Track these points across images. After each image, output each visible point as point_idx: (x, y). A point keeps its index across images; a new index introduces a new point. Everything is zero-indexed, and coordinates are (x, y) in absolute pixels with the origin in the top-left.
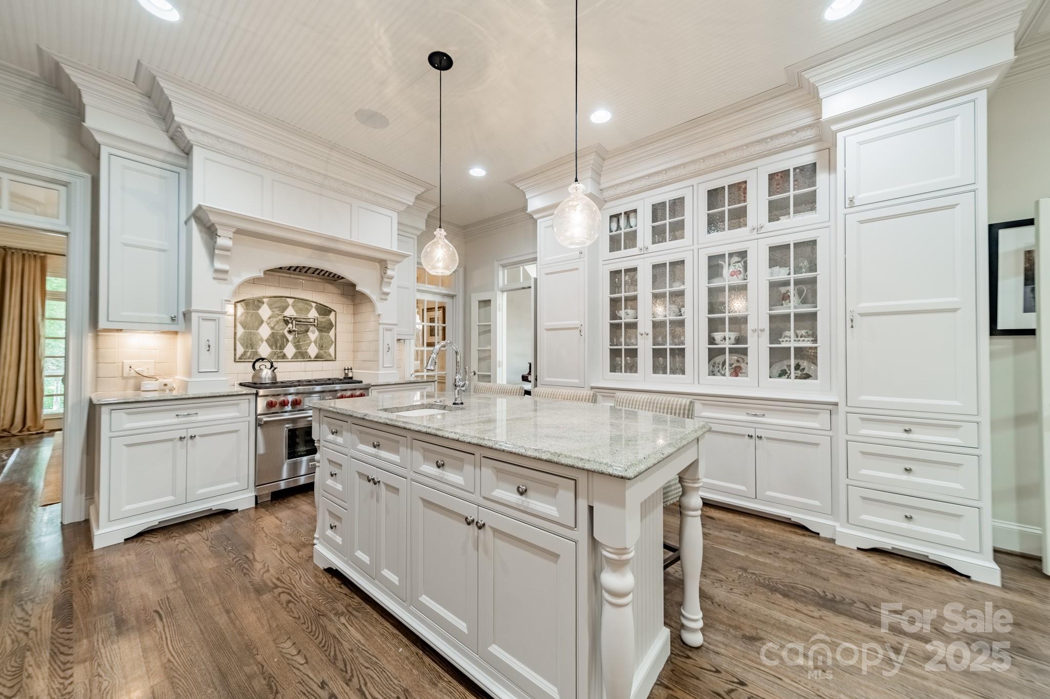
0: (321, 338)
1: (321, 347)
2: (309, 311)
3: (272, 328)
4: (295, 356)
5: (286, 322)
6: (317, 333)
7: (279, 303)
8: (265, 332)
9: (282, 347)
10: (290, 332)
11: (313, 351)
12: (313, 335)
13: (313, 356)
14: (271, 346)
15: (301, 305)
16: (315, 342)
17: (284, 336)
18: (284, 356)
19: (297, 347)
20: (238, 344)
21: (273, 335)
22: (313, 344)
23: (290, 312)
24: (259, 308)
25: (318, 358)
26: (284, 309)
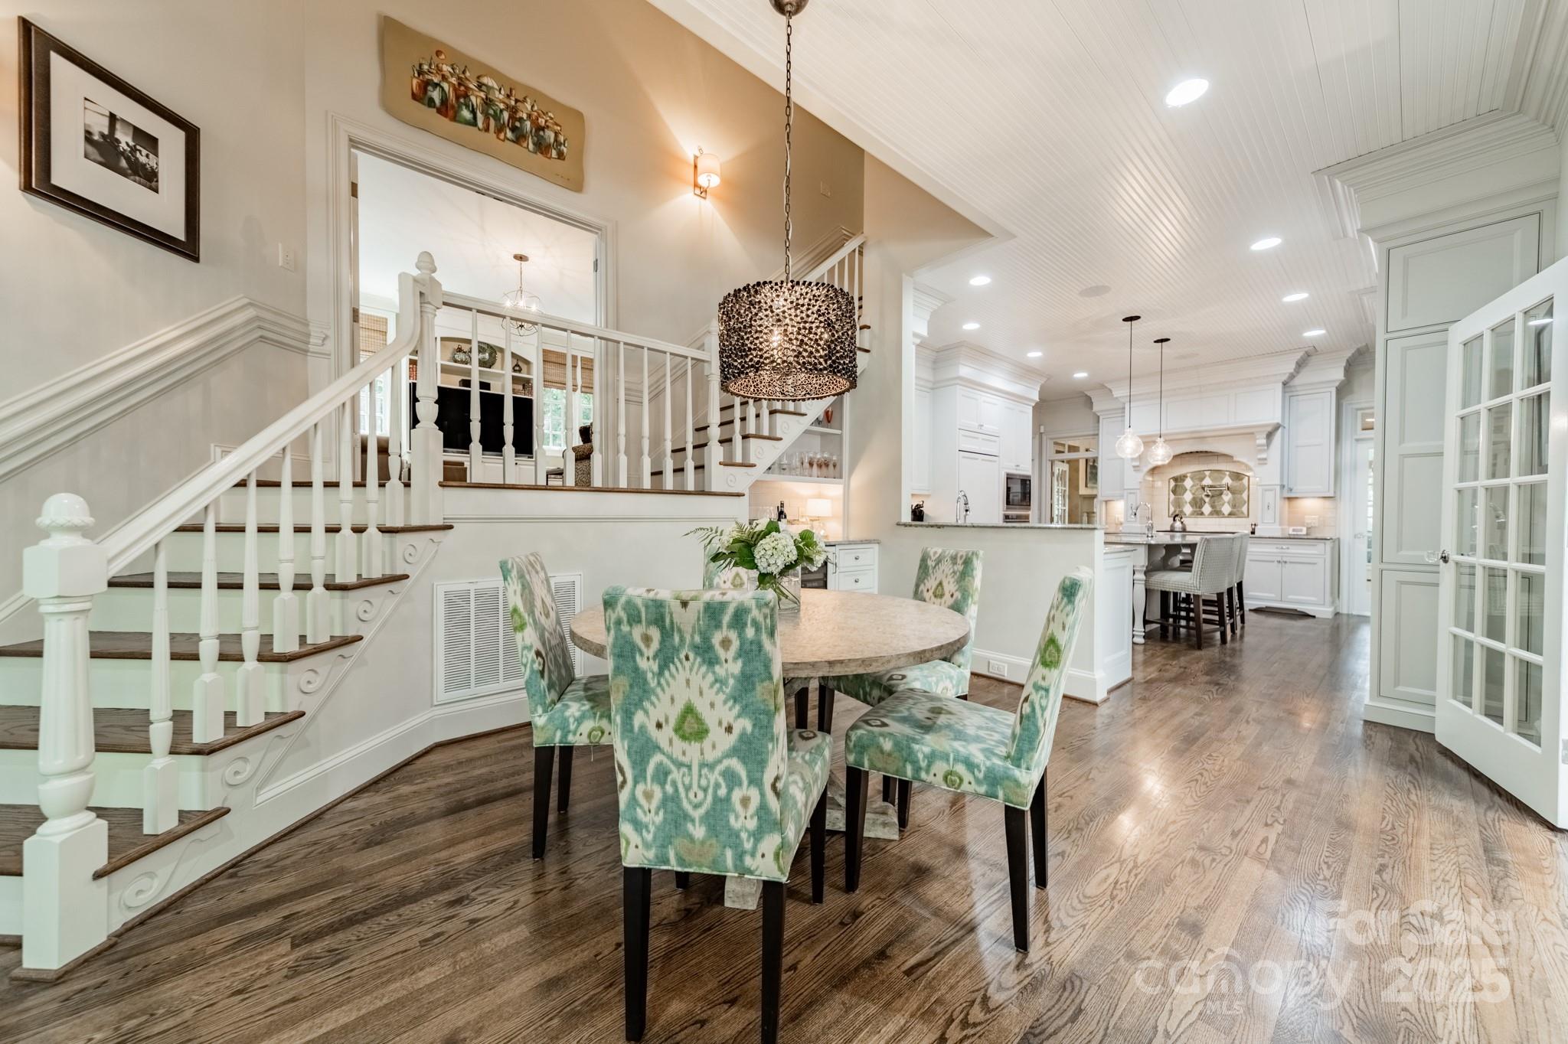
0: (1234, 499)
1: (1234, 506)
2: (1222, 479)
3: (1193, 494)
4: (1211, 514)
5: (1203, 488)
6: (1230, 495)
7: (1199, 476)
8: (1188, 496)
9: (1201, 507)
10: (1208, 496)
11: (1226, 509)
12: (1227, 497)
13: (1226, 513)
14: (1192, 506)
15: (1216, 474)
16: (1228, 503)
17: (1202, 499)
18: (1202, 514)
19: (1213, 506)
20: (1171, 506)
21: (1194, 499)
22: (1226, 504)
23: (1207, 481)
24: (1184, 480)
25: (1231, 514)
26: (1202, 479)
